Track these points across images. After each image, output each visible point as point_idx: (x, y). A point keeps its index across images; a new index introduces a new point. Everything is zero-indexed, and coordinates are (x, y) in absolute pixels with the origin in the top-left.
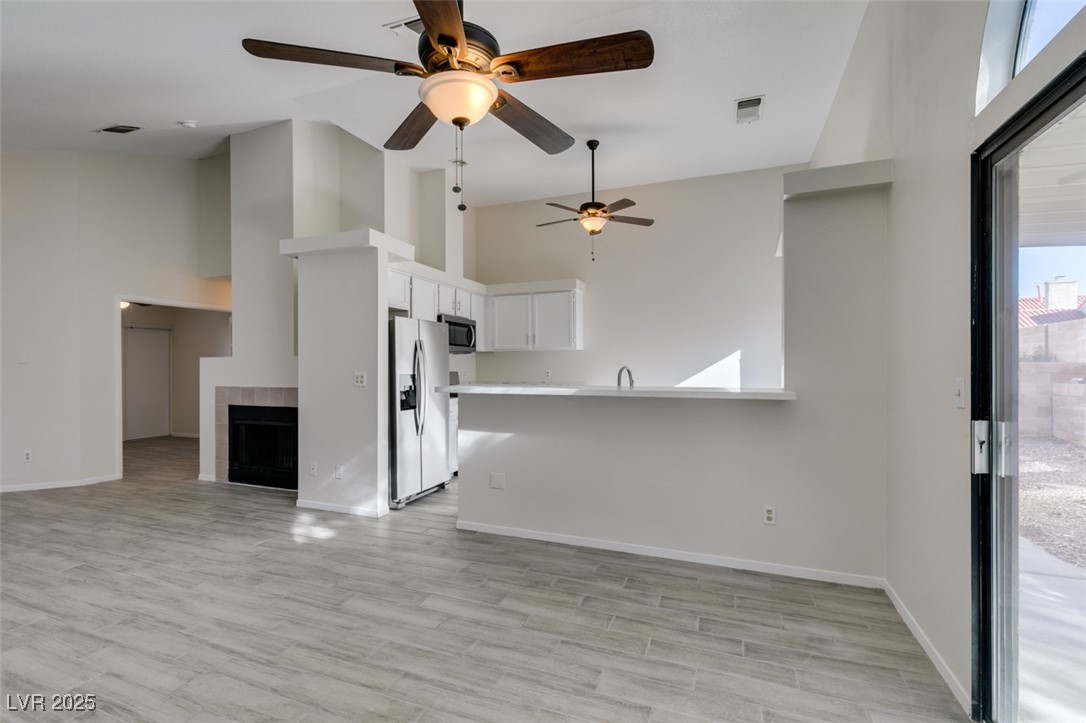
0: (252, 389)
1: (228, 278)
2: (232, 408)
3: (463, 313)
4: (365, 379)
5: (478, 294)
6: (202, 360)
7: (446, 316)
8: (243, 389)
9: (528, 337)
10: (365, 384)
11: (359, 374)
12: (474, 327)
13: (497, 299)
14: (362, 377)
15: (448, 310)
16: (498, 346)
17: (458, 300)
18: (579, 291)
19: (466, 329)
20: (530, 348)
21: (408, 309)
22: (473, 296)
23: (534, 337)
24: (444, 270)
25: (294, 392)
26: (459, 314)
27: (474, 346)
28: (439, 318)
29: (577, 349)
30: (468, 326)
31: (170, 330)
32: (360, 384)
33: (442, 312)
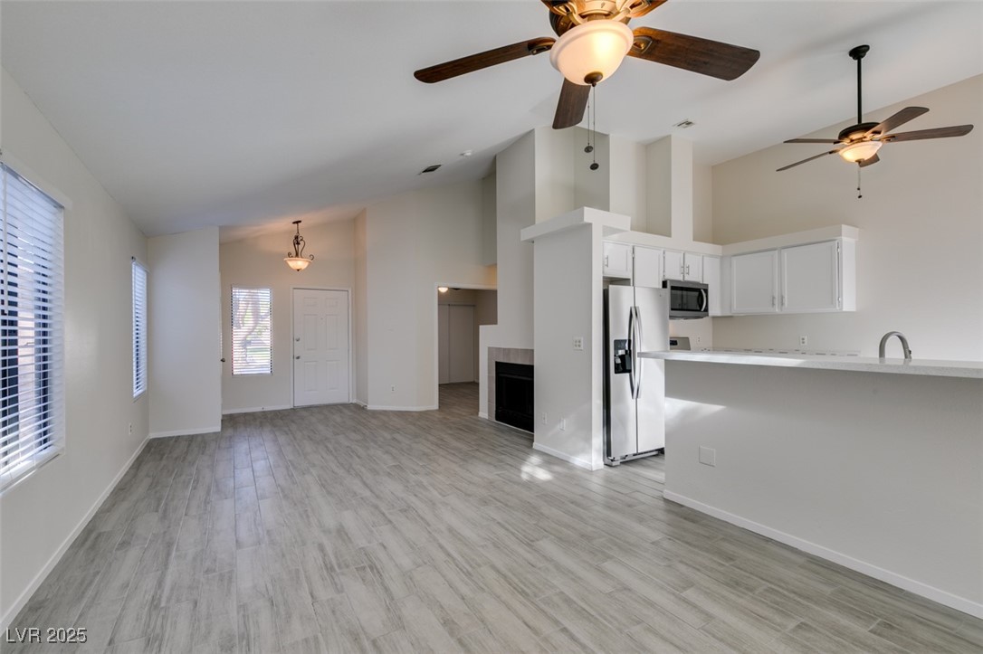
0: (509, 350)
1: (496, 264)
2: (497, 363)
3: (693, 277)
4: (582, 343)
5: (711, 256)
6: (481, 327)
7: (672, 281)
8: (505, 349)
9: (774, 298)
10: (582, 348)
11: (577, 338)
12: (706, 291)
13: (735, 260)
14: (580, 342)
15: (675, 275)
16: (736, 309)
17: (687, 263)
18: (849, 240)
19: (697, 294)
20: (777, 310)
21: (631, 277)
22: (705, 258)
23: (782, 297)
24: (670, 236)
25: (531, 353)
26: (688, 278)
27: (706, 310)
28: (664, 284)
29: (845, 309)
30: (699, 290)
31: (474, 306)
32: (578, 348)
33: (667, 277)
